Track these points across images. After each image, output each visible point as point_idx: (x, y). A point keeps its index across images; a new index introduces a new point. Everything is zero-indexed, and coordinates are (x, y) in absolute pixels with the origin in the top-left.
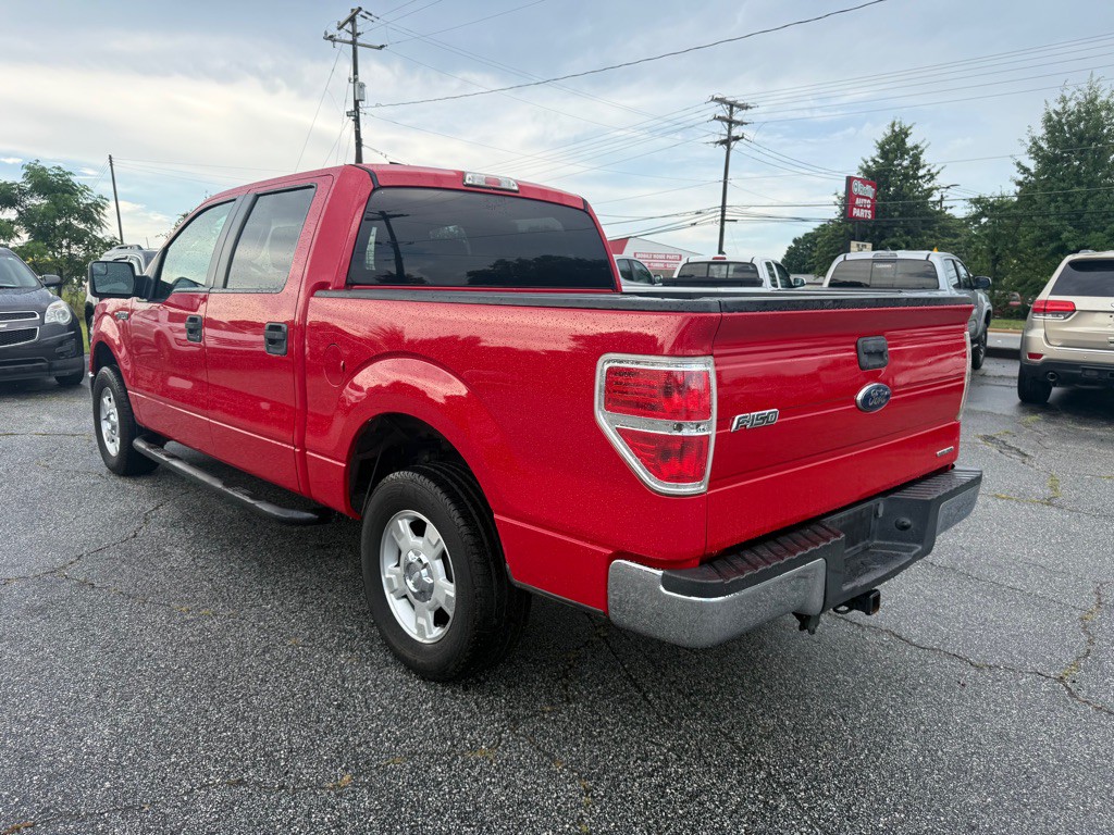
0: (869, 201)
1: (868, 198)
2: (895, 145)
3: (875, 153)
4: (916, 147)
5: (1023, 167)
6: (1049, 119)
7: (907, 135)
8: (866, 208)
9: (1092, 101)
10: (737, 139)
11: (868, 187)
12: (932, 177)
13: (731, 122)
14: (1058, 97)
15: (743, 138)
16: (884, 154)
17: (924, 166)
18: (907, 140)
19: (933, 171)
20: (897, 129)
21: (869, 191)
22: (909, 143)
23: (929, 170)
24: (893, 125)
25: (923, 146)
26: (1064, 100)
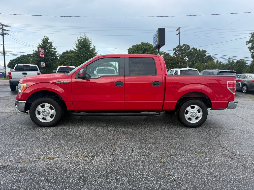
0: (43, 53)
1: (43, 52)
2: (46, 41)
3: (42, 42)
4: (51, 42)
5: (75, 49)
6: (78, 40)
7: (48, 39)
8: (43, 55)
9: (85, 38)
10: (6, 34)
11: (42, 50)
12: (55, 49)
13: (3, 30)
14: (80, 36)
15: (7, 34)
16: (44, 43)
17: (53, 46)
18: (48, 40)
19: (55, 48)
20: (46, 38)
21: (43, 51)
22: (49, 41)
23: (54, 48)
24: (45, 37)
25: (52, 42)
26: (81, 37)
